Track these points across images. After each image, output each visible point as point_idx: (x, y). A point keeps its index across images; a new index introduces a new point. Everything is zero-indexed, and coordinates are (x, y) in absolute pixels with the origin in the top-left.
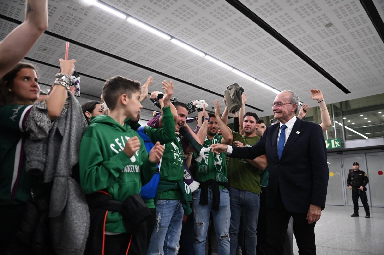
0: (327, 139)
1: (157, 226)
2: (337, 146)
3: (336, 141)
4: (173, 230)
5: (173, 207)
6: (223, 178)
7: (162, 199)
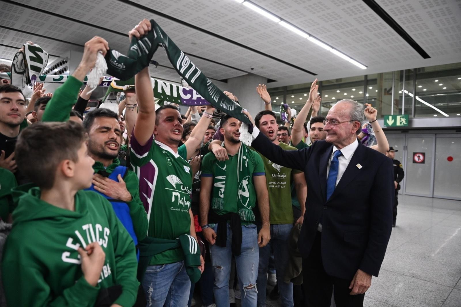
0: (392, 114)
1: (149, 299)
2: (403, 124)
3: (403, 117)
4: (176, 294)
5: (172, 272)
6: (249, 215)
7: (154, 265)
